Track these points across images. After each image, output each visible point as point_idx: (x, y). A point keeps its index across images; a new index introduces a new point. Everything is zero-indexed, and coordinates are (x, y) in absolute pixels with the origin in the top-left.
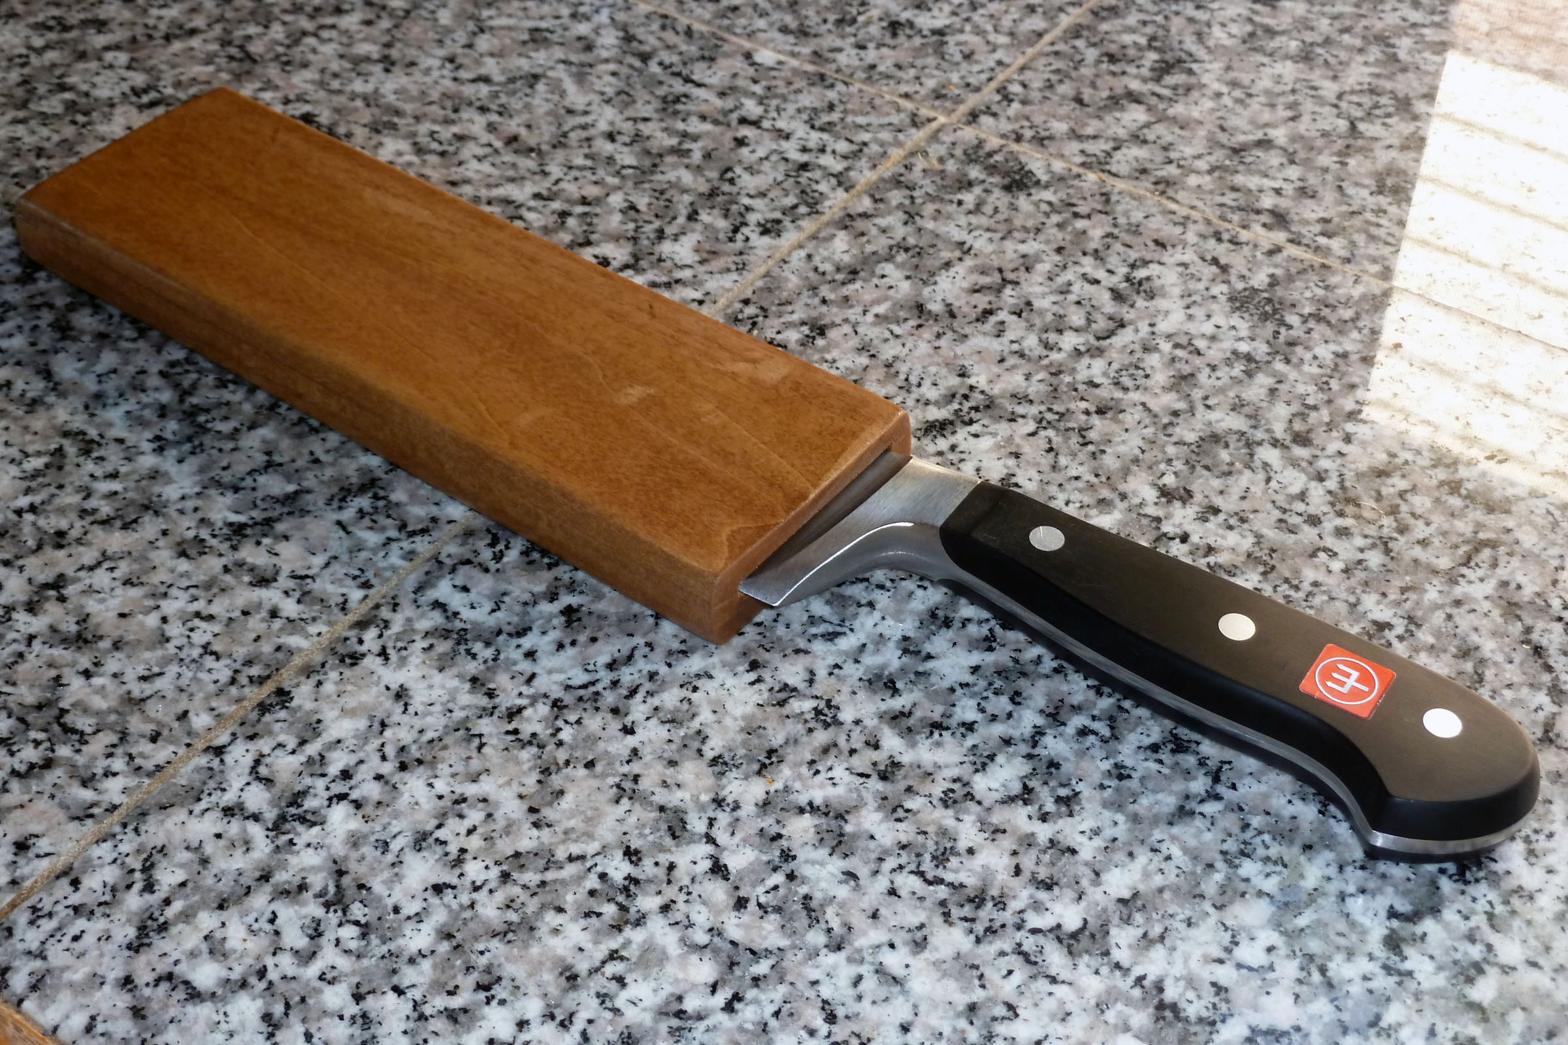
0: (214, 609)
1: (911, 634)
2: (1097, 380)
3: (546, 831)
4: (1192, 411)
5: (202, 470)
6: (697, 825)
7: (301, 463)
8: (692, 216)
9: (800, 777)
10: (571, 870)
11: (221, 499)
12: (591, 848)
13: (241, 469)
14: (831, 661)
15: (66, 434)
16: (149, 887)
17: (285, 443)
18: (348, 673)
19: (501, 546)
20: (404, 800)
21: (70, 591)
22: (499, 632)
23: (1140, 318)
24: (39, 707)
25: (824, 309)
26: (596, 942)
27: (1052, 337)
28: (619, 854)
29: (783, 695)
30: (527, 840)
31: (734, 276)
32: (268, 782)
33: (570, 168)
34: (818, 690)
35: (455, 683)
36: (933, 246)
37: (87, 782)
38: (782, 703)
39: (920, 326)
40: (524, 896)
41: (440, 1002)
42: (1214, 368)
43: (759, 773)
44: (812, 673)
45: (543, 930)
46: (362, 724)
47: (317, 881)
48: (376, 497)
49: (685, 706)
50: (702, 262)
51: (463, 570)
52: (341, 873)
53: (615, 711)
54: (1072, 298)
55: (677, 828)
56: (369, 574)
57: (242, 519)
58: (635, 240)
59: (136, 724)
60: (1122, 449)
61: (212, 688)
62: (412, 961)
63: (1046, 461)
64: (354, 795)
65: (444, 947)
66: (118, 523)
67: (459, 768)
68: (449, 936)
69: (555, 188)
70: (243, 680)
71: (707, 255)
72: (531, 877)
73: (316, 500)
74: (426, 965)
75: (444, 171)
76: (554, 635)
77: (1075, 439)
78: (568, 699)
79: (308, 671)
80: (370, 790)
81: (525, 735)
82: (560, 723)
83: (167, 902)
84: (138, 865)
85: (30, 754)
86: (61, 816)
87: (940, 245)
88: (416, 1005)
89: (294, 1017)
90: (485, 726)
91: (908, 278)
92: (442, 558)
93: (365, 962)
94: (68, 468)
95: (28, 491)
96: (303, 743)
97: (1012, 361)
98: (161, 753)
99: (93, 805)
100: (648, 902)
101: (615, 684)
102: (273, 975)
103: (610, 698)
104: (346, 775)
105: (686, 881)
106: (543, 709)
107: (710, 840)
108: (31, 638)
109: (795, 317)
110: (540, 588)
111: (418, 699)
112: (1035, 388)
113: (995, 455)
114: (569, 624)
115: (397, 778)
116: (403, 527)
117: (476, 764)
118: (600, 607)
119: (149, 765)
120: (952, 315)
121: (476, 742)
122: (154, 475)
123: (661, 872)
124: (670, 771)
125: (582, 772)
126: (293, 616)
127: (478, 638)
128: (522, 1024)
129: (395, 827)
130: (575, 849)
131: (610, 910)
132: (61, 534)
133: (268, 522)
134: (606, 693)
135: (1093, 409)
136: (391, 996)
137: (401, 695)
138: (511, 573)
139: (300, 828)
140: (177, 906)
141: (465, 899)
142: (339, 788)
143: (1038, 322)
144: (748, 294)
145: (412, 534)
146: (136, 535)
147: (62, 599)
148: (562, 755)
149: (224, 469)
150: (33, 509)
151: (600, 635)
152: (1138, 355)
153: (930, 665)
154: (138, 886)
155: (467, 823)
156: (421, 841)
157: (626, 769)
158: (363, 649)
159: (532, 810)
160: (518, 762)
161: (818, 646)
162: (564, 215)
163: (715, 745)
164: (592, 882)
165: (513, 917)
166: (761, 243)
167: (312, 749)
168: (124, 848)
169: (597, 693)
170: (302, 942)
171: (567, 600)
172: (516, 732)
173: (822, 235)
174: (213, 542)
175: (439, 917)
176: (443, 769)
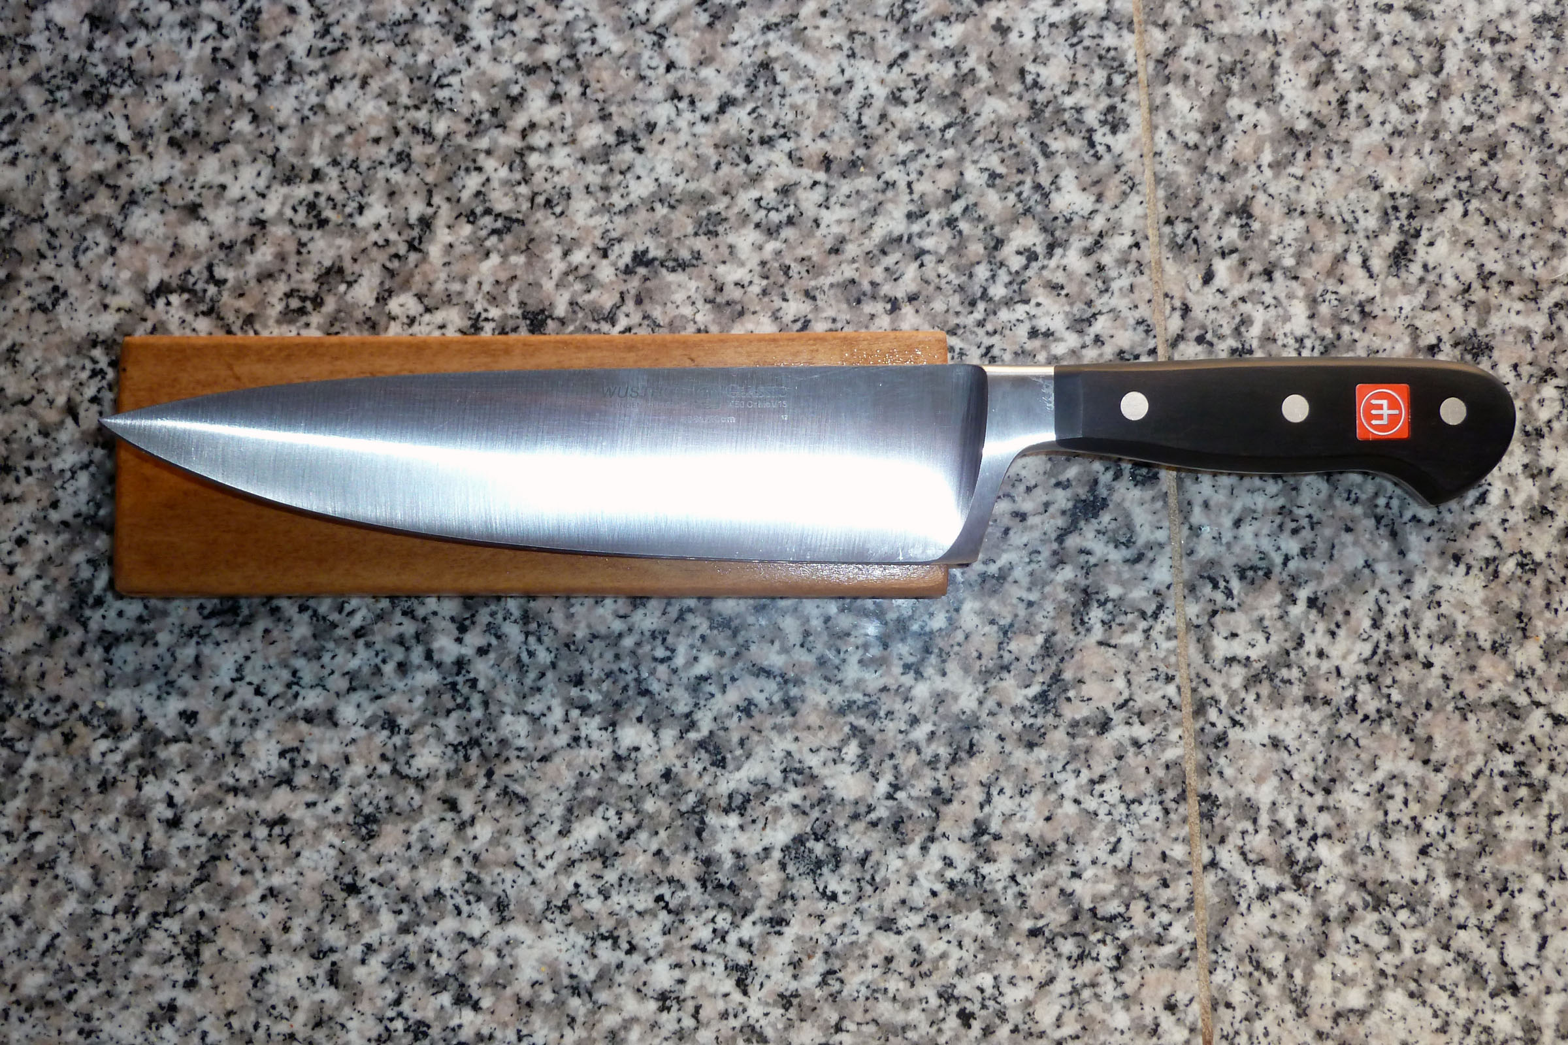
0: (1098, 769)
1: (1526, 460)
2: (1468, 122)
3: (1445, 770)
4: (1548, 108)
5: (966, 670)
6: (1522, 700)
7: (1022, 612)
8: (1047, 154)
9: (1550, 622)
10: (1481, 784)
11: (1004, 684)
12: (1479, 761)
13: (990, 648)
14: (1497, 519)
15: (842, 712)
16: (1271, 975)
17: (994, 605)
18: (1229, 753)
19: (1222, 584)
20: (1350, 813)
21: (995, 826)
22: (1288, 653)
23: (1447, 28)
24: (1076, 918)
25: (1228, 187)
26: (1535, 817)
27: (1404, 96)
28: (1497, 752)
29: (1491, 568)
30: (1440, 784)
31: (1134, 198)
32: (1262, 861)
33: (904, 163)
34: (1508, 548)
35: (1298, 711)
36: (1247, 53)
37: (1160, 941)
38: (1496, 575)
39: (1308, 155)
40: (1471, 820)
41: (1488, 917)
42: (1531, 48)
43: (1525, 637)
44: (1494, 537)
45: (1502, 833)
46: (1274, 781)
47: (1355, 898)
48: (1102, 604)
49: (1444, 621)
50: (1099, 198)
51: (1217, 619)
52: (1363, 885)
53: (1408, 657)
54: (1386, 39)
55: (1515, 712)
56: (1162, 669)
57: (1035, 689)
58: (1027, 211)
59: (1145, 885)
60: (1530, 184)
61: (1159, 825)
62: (1452, 905)
63: (1491, 234)
64: (1320, 831)
65: (1461, 884)
66: (963, 755)
67: (1359, 767)
68: (1457, 875)
69: (915, 196)
70: (1173, 805)
71: (1096, 187)
72: (1465, 805)
73: (1065, 637)
74: (1461, 900)
75: (814, 241)
76: (1321, 627)
77: (1496, 198)
78: (1374, 670)
79: (1205, 769)
80: (1324, 821)
81: (1373, 715)
82: (1385, 691)
83: (1290, 976)
84: (1250, 969)
85: (1107, 952)
86: (1171, 973)
87: (1252, 49)
88: (1479, 928)
89: (1426, 984)
90: (1346, 726)
91: (1258, 105)
92: (1196, 622)
93: (1430, 925)
94: (878, 737)
95: (875, 777)
96: (1255, 821)
97: (1397, 144)
98: (1179, 891)
99: (1180, 952)
100: (1539, 771)
101: (1390, 636)
102: (1390, 971)
103: (1396, 649)
104: (1301, 822)
105: (1547, 742)
106: (1366, 689)
107: (1538, 704)
108: (1013, 878)
109: (1217, 212)
110: (1278, 598)
111: (1288, 736)
112: (1434, 163)
113: (1457, 255)
114: (1321, 611)
115: (1331, 801)
116: (1143, 615)
117: (1365, 757)
118: (1327, 583)
119: (1182, 903)
120: (1322, 126)
121: (1350, 742)
122: (940, 699)
123: (1529, 746)
124: (1476, 675)
125: (1428, 715)
126: (1151, 736)
127: (1278, 665)
128: (1542, 895)
129: (1363, 832)
130: (1471, 768)
131: (1523, 792)
132: (937, 792)
133: (1056, 678)
134: (1391, 647)
135: (1485, 156)
136: (1461, 933)
137: (1276, 743)
138: (1249, 600)
139: (1312, 875)
140: (1298, 975)
141: (1443, 846)
142: (1307, 834)
143: (1382, 87)
144: (1163, 213)
145: (1155, 616)
146: (986, 755)
147: (997, 837)
148: (1407, 712)
149: (980, 657)
150: (896, 787)
151: (1347, 607)
152: (1474, 72)
153: (1555, 476)
154: (1264, 980)
155: (1399, 799)
156: (1385, 830)
157: (1450, 694)
158: (1220, 728)
159: (1426, 762)
160: (1385, 736)
161: (1481, 513)
162: (951, 222)
163: (1485, 637)
164: (1500, 783)
165: (1478, 837)
166: (1120, 142)
167: (1264, 819)
168: (1231, 964)
169: (1386, 652)
170: (1385, 941)
171: (1303, 594)
172: (1366, 717)
173: (1158, 101)
174: (1039, 721)
175: (1440, 869)
176: (1351, 775)
